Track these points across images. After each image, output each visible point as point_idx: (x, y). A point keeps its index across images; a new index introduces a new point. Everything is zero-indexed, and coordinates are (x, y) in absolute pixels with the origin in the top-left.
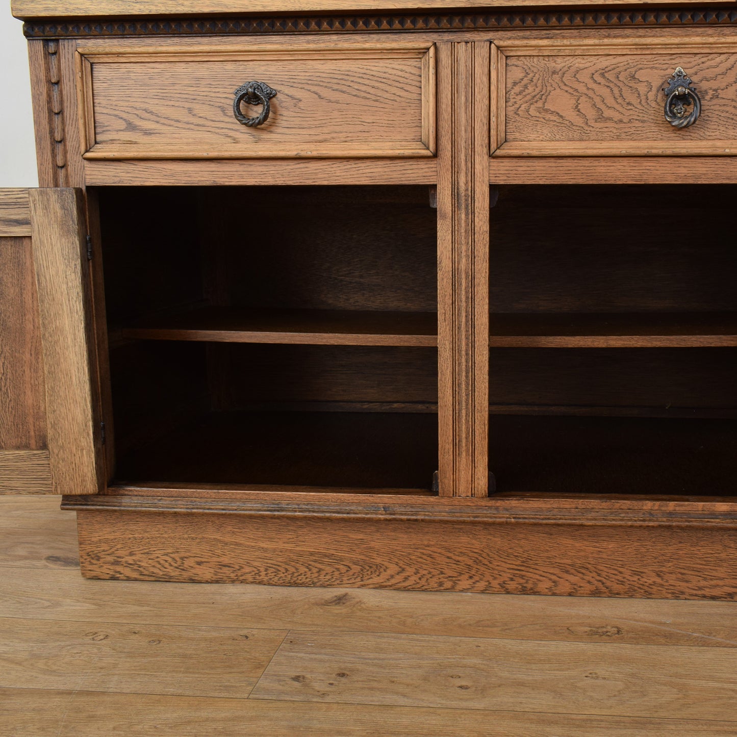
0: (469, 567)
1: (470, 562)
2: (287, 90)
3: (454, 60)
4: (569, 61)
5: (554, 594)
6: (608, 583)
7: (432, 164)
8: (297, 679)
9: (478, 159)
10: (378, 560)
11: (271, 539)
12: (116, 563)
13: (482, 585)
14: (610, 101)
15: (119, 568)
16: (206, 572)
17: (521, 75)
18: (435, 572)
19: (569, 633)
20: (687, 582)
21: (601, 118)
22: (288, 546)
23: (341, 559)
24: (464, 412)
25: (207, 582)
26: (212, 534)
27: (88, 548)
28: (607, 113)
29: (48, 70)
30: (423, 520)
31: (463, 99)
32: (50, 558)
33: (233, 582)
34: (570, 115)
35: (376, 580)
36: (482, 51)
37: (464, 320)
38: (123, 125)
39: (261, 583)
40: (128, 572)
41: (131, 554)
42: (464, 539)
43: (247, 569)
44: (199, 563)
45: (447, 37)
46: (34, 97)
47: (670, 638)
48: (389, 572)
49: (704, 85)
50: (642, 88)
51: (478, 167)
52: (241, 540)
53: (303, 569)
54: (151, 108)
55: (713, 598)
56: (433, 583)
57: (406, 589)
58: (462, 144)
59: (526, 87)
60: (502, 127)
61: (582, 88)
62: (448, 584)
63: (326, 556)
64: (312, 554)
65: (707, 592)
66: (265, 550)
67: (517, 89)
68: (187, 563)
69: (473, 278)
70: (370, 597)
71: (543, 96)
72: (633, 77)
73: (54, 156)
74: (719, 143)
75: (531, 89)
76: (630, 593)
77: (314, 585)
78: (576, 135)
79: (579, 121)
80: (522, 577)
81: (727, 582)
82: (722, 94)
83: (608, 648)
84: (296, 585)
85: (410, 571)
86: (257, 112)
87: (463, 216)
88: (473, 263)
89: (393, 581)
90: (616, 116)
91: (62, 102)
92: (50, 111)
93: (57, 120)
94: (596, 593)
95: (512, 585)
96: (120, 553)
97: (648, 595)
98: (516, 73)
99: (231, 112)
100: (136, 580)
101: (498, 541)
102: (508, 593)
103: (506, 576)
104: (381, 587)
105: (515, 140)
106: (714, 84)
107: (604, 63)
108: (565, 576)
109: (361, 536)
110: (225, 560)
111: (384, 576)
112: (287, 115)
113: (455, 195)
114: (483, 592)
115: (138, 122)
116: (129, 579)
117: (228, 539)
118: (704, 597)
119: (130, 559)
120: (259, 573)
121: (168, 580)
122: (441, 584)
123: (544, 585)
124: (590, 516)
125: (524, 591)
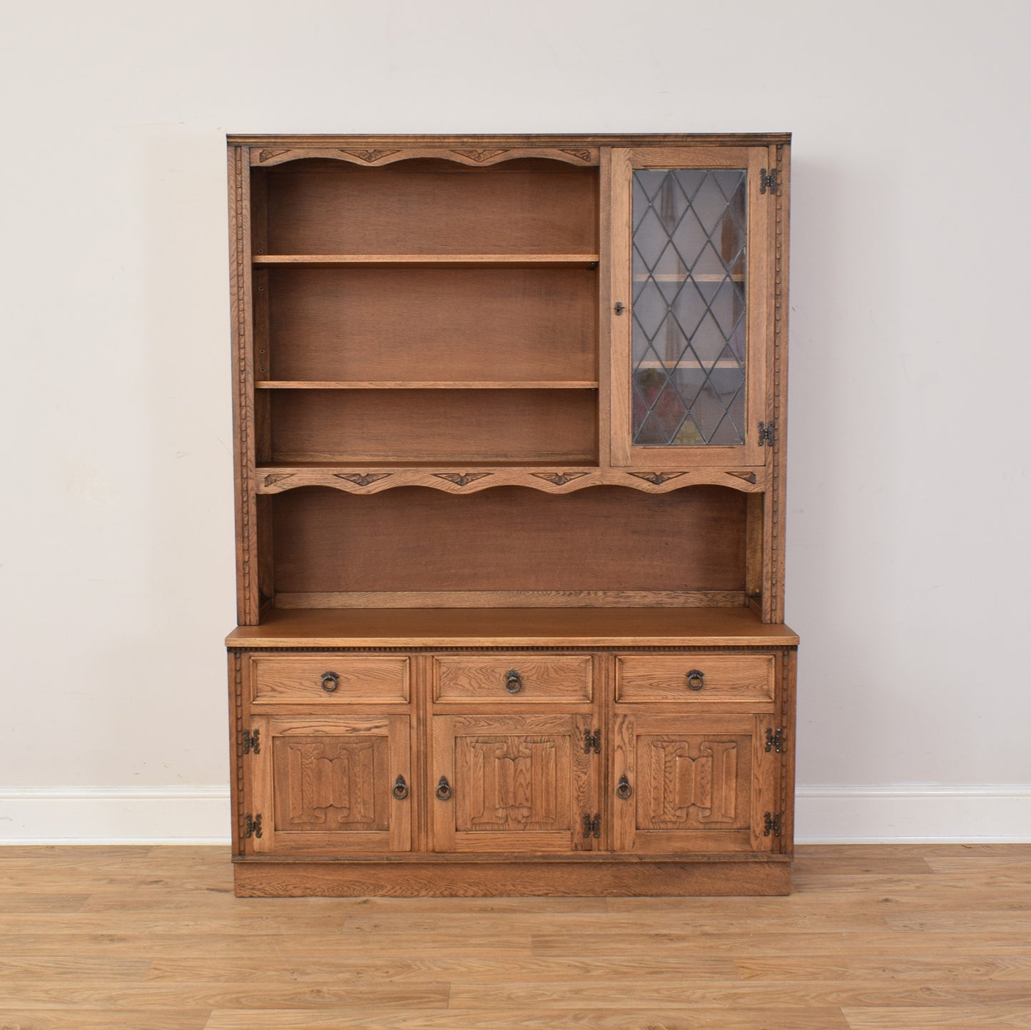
0: (425, 885)
1: (426, 883)
2: (343, 675)
3: (417, 664)
4: (467, 664)
5: (466, 897)
6: (491, 891)
7: (408, 706)
8: (358, 928)
9: (428, 704)
10: (383, 883)
11: (331, 874)
12: (253, 889)
13: (431, 893)
14: (484, 681)
15: (254, 892)
16: (298, 892)
17: (446, 670)
18: (409, 888)
19: (471, 910)
20: (526, 888)
21: (480, 687)
22: (340, 878)
23: (364, 884)
24: (423, 813)
25: (298, 897)
26: (301, 873)
27: (239, 882)
28: (483, 685)
29: (236, 664)
30: (405, 863)
31: (421, 679)
32: (208, 889)
33: (311, 896)
34: (467, 686)
35: (381, 893)
36: (429, 660)
37: (422, 772)
38: (270, 689)
39: (325, 896)
40: (258, 893)
41: (261, 884)
42: (423, 872)
43: (318, 890)
44: (295, 888)
45: (414, 654)
46: (229, 676)
47: (513, 911)
48: (388, 888)
49: (523, 675)
50: (498, 676)
51: (428, 707)
52: (316, 876)
53: (346, 889)
54: (283, 682)
55: (539, 896)
56: (409, 893)
57: (396, 897)
58: (421, 697)
59: (448, 674)
60: (438, 691)
61: (472, 675)
62: (416, 893)
63: (357, 882)
64: (350, 881)
65: (536, 893)
66: (327, 880)
67: (444, 675)
68: (288, 888)
69: (426, 754)
70: (379, 900)
71: (455, 678)
72: (493, 671)
73: (236, 701)
74: (530, 698)
75: (450, 675)
76: (501, 895)
77: (351, 896)
78: (470, 694)
79: (471, 688)
80: (450, 888)
81: (545, 888)
82: (530, 678)
83: (487, 915)
84: (343, 896)
85: (397, 888)
86: (331, 685)
87: (422, 728)
88: (426, 748)
89: (390, 893)
90: (487, 687)
91: (241, 678)
92: (236, 682)
93: (239, 687)
94: (485, 896)
95: (446, 893)
96: (255, 884)
97: (509, 895)
98: (444, 669)
99: (320, 684)
100: (262, 897)
101: (439, 872)
102: (444, 896)
103: (443, 888)
104: (383, 896)
105: (444, 696)
106: (527, 674)
107: (481, 665)
108: (471, 888)
109: (373, 872)
110: (308, 886)
111: (385, 890)
112: (344, 686)
113: (418, 719)
114: (432, 897)
115: (277, 688)
116: (259, 897)
117: (310, 875)
118: (534, 895)
119: (260, 887)
120: (324, 892)
121: (279, 896)
122: (412, 894)
123: (461, 892)
124: (480, 858)
125: (452, 896)
